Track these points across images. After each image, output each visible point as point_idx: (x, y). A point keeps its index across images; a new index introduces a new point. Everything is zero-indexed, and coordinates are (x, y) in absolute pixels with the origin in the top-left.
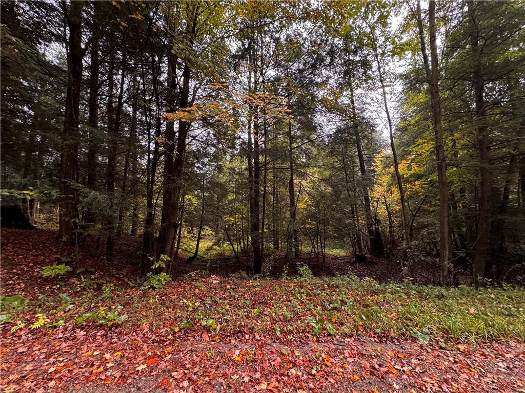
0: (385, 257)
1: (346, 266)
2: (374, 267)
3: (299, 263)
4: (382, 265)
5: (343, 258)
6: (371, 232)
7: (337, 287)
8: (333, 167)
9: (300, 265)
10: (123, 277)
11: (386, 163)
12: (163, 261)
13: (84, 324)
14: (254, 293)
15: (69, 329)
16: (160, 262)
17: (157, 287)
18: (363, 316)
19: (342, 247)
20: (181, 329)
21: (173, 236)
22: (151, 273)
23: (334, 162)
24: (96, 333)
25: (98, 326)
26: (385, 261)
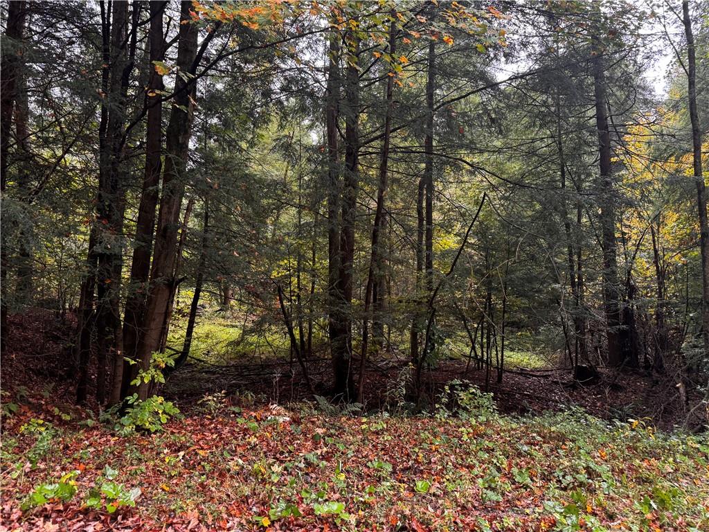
0: (642, 376)
1: (552, 391)
2: (617, 397)
3: (459, 382)
4: (635, 393)
5: (543, 374)
6: (613, 315)
7: (562, 438)
8: (532, 153)
9: (460, 385)
10: (47, 403)
11: (658, 150)
12: (157, 367)
13: (48, 507)
14: (380, 446)
15: (14, 517)
16: (152, 371)
17: (153, 428)
18: (652, 502)
19: (534, 347)
20: (273, 522)
21: (164, 309)
22: (136, 396)
23: (533, 140)
24: (83, 526)
25: (80, 512)
26: (642, 384)
